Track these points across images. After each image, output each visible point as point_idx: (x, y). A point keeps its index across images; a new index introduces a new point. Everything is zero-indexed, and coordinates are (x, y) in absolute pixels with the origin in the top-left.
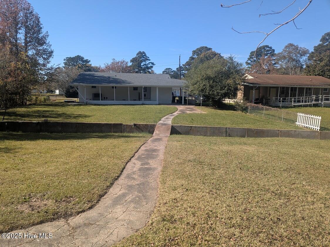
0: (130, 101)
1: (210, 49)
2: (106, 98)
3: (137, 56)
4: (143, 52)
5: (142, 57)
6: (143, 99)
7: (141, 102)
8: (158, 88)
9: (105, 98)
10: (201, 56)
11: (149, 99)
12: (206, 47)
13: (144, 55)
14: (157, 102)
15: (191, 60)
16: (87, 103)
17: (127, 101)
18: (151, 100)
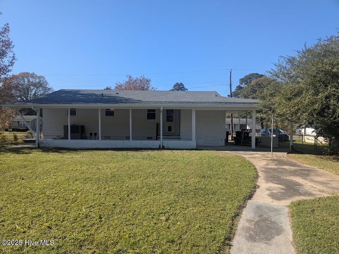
0: (133, 141)
1: (262, 76)
2: (93, 135)
3: (174, 88)
4: (181, 83)
5: (180, 89)
6: (161, 136)
7: (155, 143)
8: (197, 112)
9: (91, 134)
10: (252, 83)
11: (177, 136)
12: (257, 74)
13: (181, 87)
14: (193, 144)
15: (239, 90)
16: (41, 145)
17: (126, 142)
18: (179, 139)
